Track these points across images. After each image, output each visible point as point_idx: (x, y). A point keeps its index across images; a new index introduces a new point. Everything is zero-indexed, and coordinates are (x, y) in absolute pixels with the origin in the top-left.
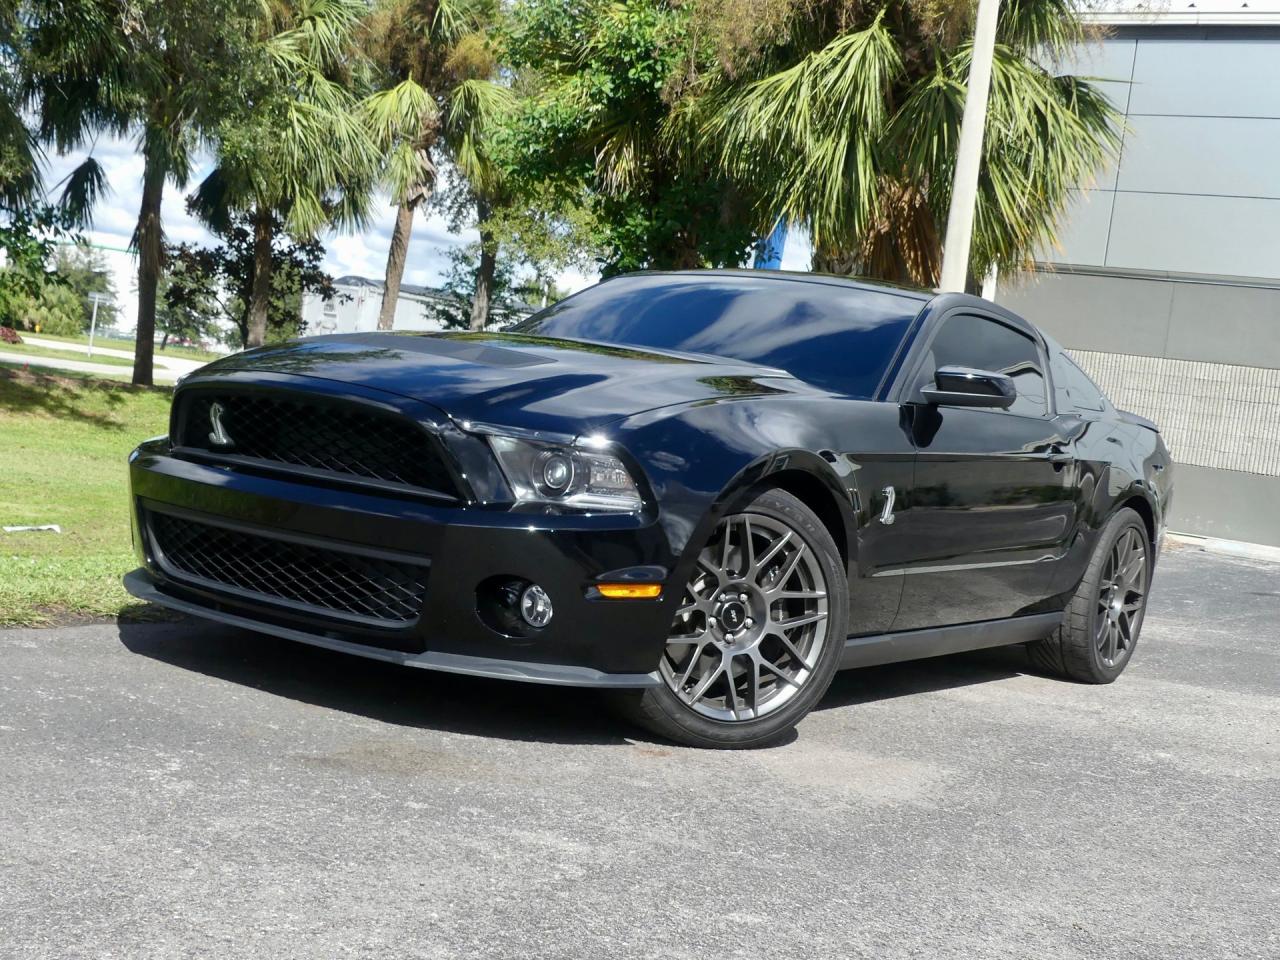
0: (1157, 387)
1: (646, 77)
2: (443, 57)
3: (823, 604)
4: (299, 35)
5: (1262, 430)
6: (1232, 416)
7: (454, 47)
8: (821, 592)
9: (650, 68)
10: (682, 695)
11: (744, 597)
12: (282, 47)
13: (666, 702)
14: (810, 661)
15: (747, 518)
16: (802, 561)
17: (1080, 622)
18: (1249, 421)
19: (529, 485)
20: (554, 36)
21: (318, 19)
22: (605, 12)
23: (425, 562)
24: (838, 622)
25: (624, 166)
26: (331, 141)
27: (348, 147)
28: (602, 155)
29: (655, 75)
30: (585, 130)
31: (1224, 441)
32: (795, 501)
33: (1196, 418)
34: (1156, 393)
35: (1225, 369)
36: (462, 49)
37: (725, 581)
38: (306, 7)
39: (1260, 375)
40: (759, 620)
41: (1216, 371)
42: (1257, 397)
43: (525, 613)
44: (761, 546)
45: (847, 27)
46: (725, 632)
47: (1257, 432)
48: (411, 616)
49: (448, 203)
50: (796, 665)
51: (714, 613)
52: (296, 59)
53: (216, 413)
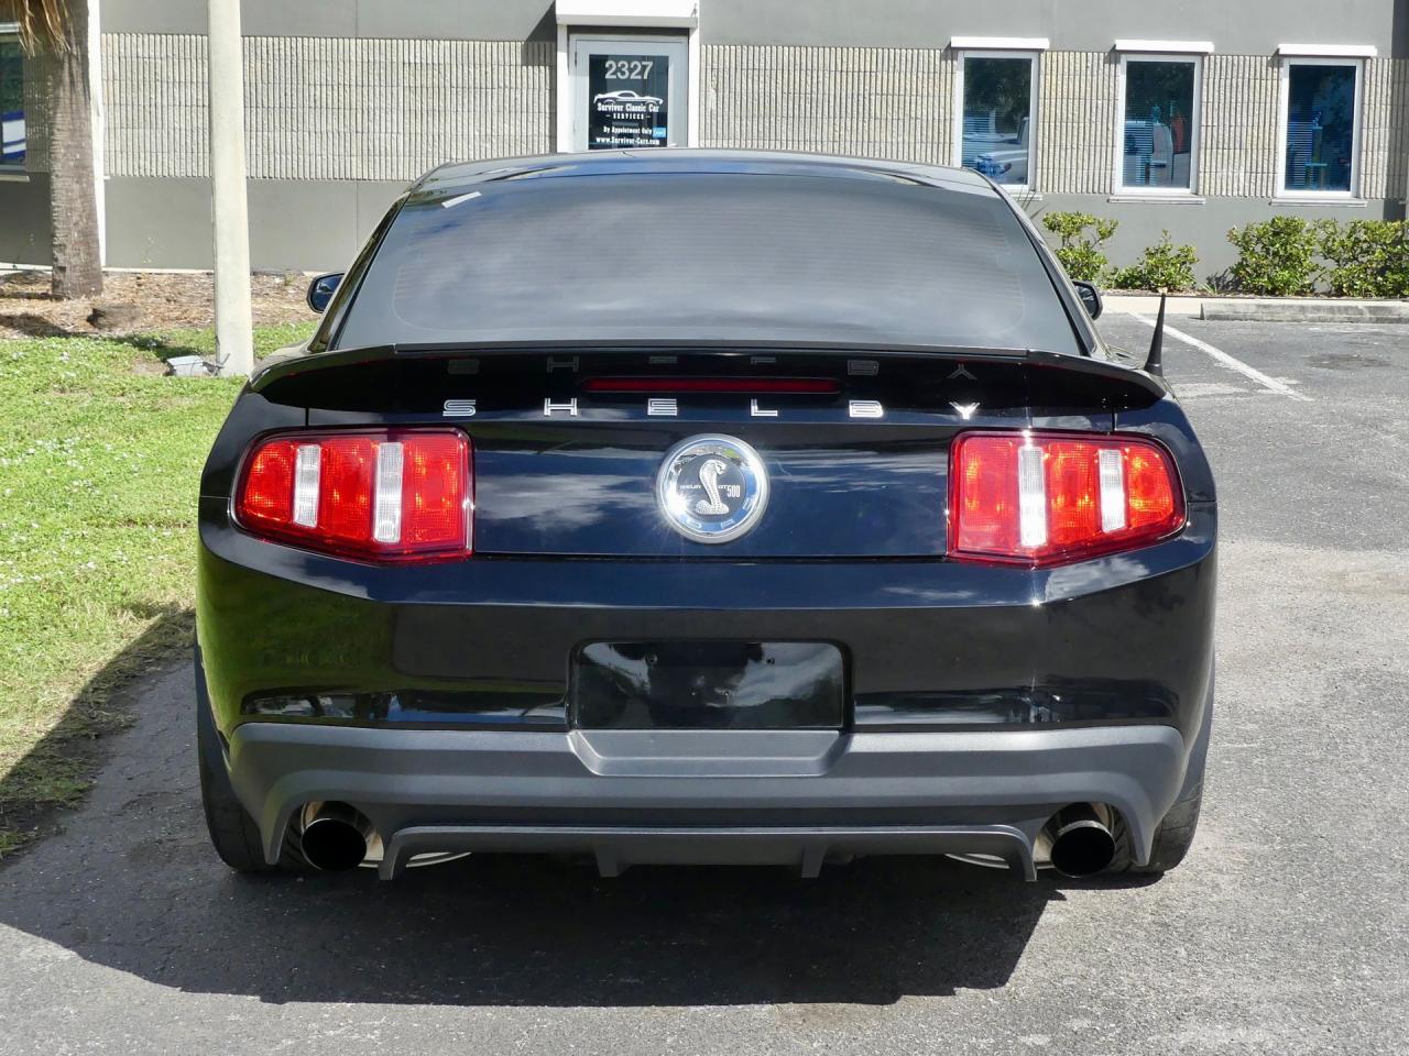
0: (353, 78)
5: (501, 125)
6: (460, 109)
18: (483, 112)
31: (454, 144)
33: (413, 116)
34: (353, 88)
35: (441, 48)
39: (489, 49)
41: (429, 50)
42: (489, 79)
47: (495, 127)
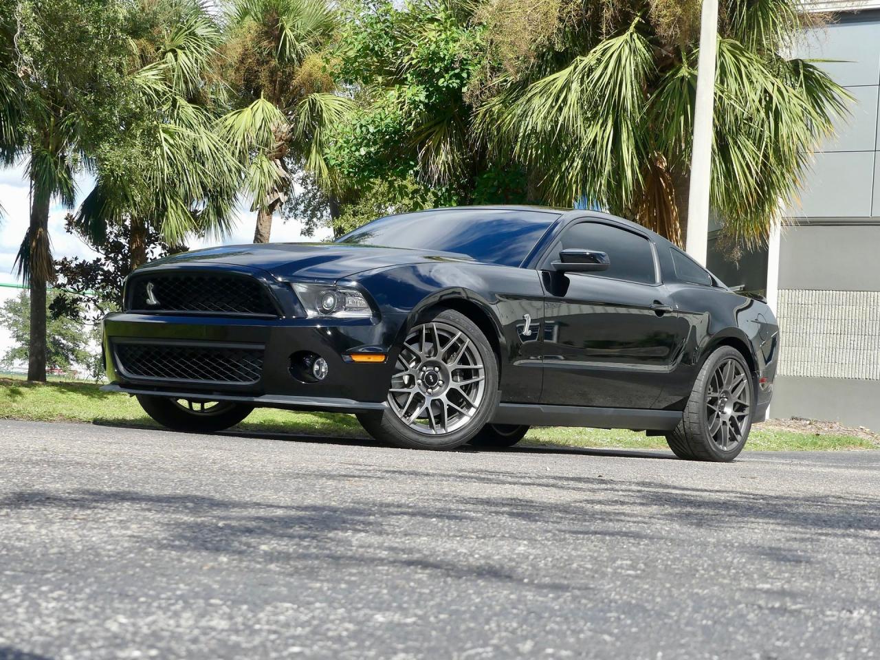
1: (455, 83)
2: (291, 76)
3: (482, 372)
4: (163, 66)
7: (301, 66)
8: (480, 365)
9: (458, 76)
10: (403, 419)
11: (437, 369)
12: (148, 77)
13: (395, 423)
14: (477, 403)
15: (435, 325)
16: (467, 347)
17: (694, 418)
19: (314, 309)
20: (379, 54)
21: (179, 51)
22: (420, 32)
23: (262, 347)
24: (490, 382)
25: (443, 158)
26: (196, 156)
27: (211, 159)
28: (423, 151)
29: (462, 82)
30: (408, 131)
32: (462, 316)
36: (307, 67)
37: (424, 359)
38: (167, 43)
40: (446, 382)
43: (315, 372)
44: (444, 341)
45: (607, 34)
46: (427, 388)
48: (256, 378)
49: (302, 207)
50: (469, 406)
51: (420, 377)
52: (161, 87)
53: (150, 288)
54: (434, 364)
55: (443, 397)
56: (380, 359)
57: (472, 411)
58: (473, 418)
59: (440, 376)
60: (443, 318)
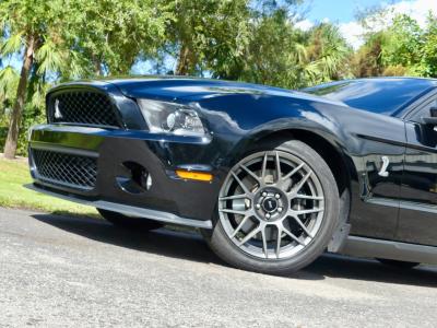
3: (322, 203)
4: (320, 63)
8: (321, 197)
10: (234, 240)
11: (278, 196)
14: (313, 234)
15: (277, 153)
16: (310, 178)
19: (160, 126)
21: (328, 56)
23: (98, 155)
24: (329, 215)
37: (264, 185)
40: (285, 209)
44: (286, 169)
46: (265, 213)
50: (305, 236)
51: (259, 202)
53: (57, 104)
54: (276, 191)
55: (279, 224)
56: (207, 178)
57: (307, 241)
58: (306, 248)
59: (280, 202)
60: (288, 147)
